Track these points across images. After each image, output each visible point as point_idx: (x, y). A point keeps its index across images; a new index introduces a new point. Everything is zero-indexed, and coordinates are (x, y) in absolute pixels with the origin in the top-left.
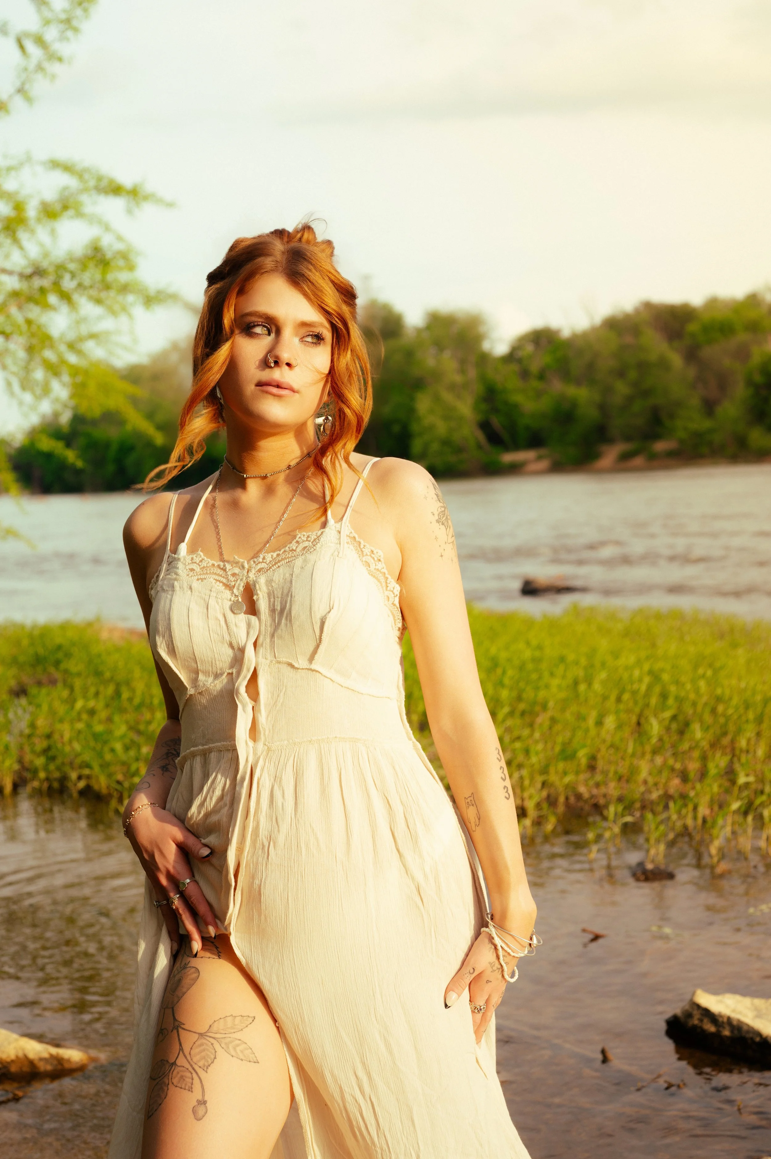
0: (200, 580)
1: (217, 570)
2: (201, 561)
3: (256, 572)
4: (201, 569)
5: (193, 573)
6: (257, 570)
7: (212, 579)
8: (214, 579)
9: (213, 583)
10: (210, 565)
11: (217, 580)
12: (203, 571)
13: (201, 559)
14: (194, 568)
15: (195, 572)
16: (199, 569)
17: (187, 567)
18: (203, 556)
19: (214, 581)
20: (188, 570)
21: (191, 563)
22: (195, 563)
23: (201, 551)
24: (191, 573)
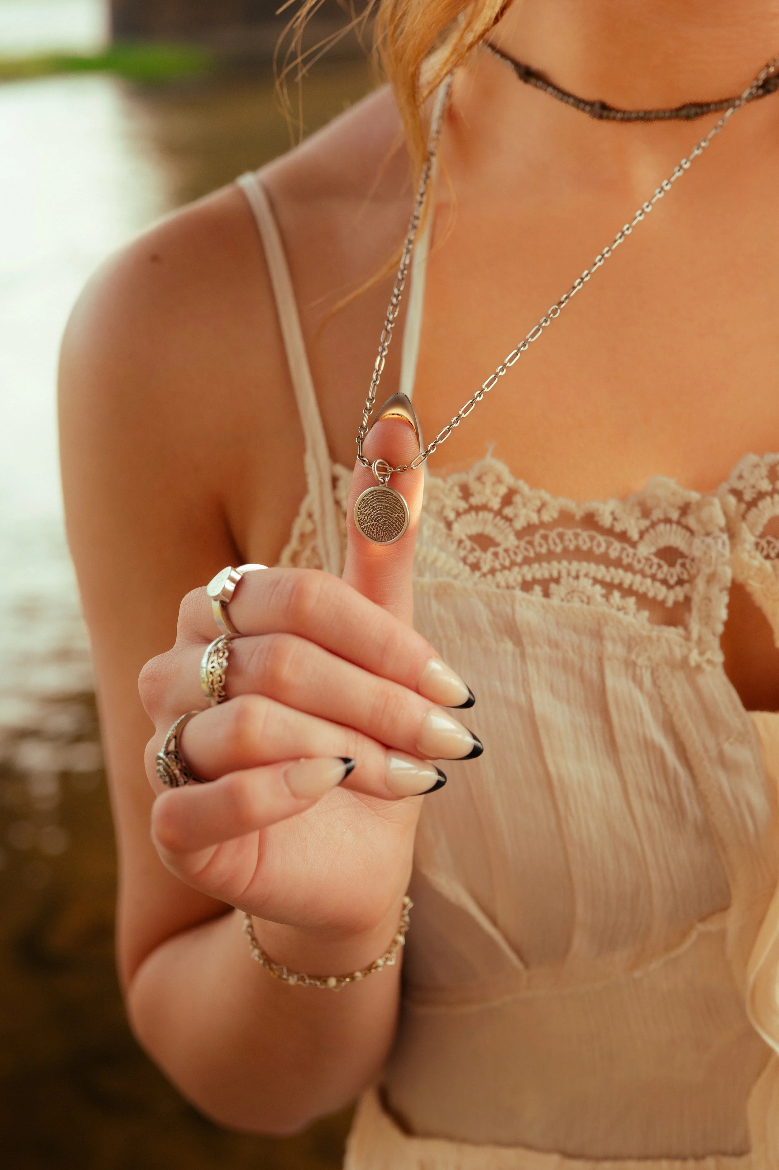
0: (538, 589)
1: (577, 536)
2: (507, 500)
3: (762, 536)
4: (519, 535)
5: (496, 555)
6: (760, 529)
7: (585, 583)
8: (596, 581)
9: (599, 599)
10: (555, 515)
11: (609, 587)
12: (530, 543)
13: (503, 490)
14: (490, 530)
15: (500, 550)
16: (512, 538)
17: (460, 529)
18: (509, 480)
19: (598, 588)
20: (468, 543)
21: (467, 511)
22: (484, 507)
23: (497, 455)
24: (487, 560)
